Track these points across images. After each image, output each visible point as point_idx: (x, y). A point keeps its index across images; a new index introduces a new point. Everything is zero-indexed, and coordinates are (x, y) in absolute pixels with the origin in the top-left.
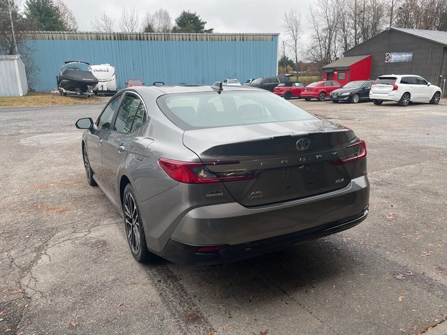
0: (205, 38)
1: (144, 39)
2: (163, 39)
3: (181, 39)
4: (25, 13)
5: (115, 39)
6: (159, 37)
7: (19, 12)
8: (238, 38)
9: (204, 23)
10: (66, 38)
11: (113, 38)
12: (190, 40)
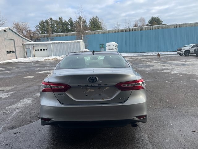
0: (160, 28)
1: (131, 31)
2: (140, 30)
3: (148, 29)
4: (89, 25)
5: (119, 32)
6: (138, 30)
7: (87, 25)
8: (178, 27)
9: (162, 21)
10: (100, 33)
12: (152, 29)
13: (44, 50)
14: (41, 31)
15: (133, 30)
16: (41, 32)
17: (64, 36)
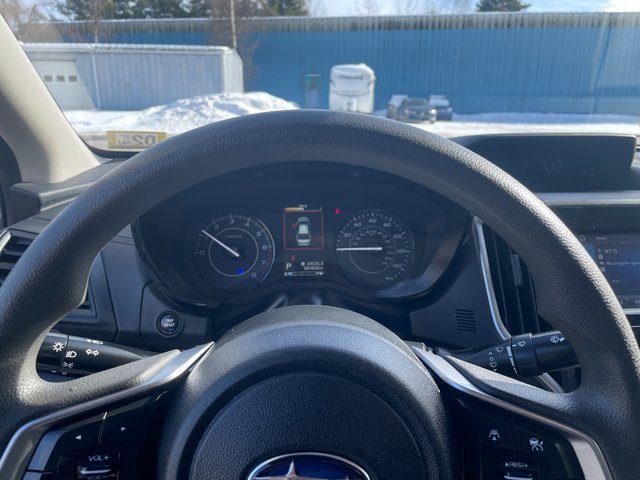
1: (427, 27)
2: (460, 26)
3: (493, 26)
5: (380, 27)
6: (454, 26)
10: (308, 29)
11: (376, 27)
12: (509, 26)
13: (61, 79)
14: (77, 12)
15: (436, 26)
16: (73, 16)
17: (160, 31)
